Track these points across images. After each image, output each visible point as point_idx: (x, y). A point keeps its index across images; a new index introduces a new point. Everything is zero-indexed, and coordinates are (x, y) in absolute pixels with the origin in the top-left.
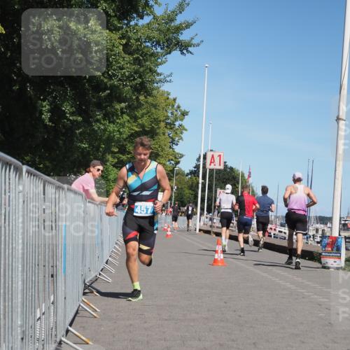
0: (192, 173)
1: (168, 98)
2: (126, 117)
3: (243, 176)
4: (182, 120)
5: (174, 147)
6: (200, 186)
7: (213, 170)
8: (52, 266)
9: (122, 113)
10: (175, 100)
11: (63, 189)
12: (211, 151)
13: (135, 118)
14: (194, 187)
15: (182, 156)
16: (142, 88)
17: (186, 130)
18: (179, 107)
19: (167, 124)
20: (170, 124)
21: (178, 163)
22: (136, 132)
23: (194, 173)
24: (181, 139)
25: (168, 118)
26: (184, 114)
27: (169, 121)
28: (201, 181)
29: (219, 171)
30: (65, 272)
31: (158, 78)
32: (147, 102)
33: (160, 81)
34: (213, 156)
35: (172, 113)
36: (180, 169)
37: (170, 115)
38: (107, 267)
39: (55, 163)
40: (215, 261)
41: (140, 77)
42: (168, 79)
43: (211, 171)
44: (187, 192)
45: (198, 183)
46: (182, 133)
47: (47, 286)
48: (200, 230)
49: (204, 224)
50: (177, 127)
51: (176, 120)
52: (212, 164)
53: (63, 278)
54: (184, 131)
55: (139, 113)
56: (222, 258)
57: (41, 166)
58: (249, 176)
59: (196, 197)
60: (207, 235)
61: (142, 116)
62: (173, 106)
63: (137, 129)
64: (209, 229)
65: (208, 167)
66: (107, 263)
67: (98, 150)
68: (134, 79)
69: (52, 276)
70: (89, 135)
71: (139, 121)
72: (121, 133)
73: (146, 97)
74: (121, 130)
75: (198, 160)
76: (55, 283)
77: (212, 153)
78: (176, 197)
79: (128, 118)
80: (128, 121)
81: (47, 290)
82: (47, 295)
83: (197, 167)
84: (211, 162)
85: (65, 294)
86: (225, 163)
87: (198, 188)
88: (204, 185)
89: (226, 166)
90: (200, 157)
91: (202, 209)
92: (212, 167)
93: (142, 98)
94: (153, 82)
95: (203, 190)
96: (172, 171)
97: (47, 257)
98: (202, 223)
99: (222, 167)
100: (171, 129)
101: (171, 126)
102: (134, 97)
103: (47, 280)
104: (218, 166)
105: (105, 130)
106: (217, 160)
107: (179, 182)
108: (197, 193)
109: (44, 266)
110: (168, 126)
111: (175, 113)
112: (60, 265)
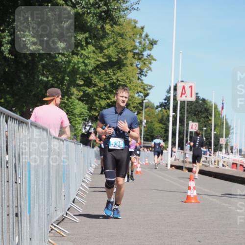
0: (162, 105)
1: (135, 27)
2: (91, 48)
3: (216, 108)
4: (150, 49)
5: (143, 78)
6: (171, 119)
7: (184, 102)
8: (17, 207)
9: (87, 43)
10: (142, 28)
11: (26, 124)
12: (182, 81)
13: (101, 49)
14: (164, 121)
15: (151, 87)
16: (108, 16)
17: (155, 60)
18: (147, 36)
19: (135, 54)
20: (138, 54)
21: (146, 95)
22: (102, 63)
23: (165, 106)
24: (150, 69)
25: (135, 48)
26: (153, 43)
27: (136, 51)
28: (171, 113)
29: (190, 103)
30: (30, 212)
31: (124, 6)
32: (113, 31)
33: (127, 9)
34: (184, 88)
35: (140, 43)
36: (149, 102)
37: (137, 44)
38: (75, 206)
39: (17, 97)
40: (188, 198)
41: (106, 4)
42: (135, 7)
43: (183, 103)
44: (158, 126)
45: (168, 116)
46: (150, 63)
47: (11, 227)
48: (172, 166)
49: (175, 160)
50: (145, 57)
51: (144, 49)
52: (183, 96)
53: (28, 217)
54: (153, 61)
55: (105, 43)
56: (195, 194)
57: (2, 101)
58: (223, 108)
59: (167, 131)
60: (179, 171)
61: (109, 47)
62: (141, 35)
63: (103, 60)
64: (181, 164)
65: (179, 99)
66: (74, 202)
67: (62, 83)
68: (99, 7)
69: (17, 215)
70: (52, 67)
71: (105, 51)
72: (86, 65)
73: (112, 26)
74: (86, 62)
75: (169, 91)
76: (19, 223)
77: (183, 84)
78: (145, 131)
79: (94, 48)
80: (94, 52)
81: (11, 230)
82: (11, 236)
83: (168, 99)
84: (182, 94)
85: (31, 234)
86: (197, 94)
87: (168, 121)
88: (175, 118)
89: (197, 98)
90: (170, 88)
91: (174, 144)
92: (183, 98)
93: (107, 27)
94: (119, 9)
95: (174, 124)
96: (141, 104)
97: (11, 196)
98: (173, 158)
99: (193, 99)
100: (140, 59)
101: (138, 56)
102: (99, 27)
103: (11, 221)
104: (189, 98)
105: (69, 62)
106: (188, 90)
107: (148, 115)
108: (168, 127)
109: (8, 206)
110: (136, 57)
111: (143, 42)
112: (24, 204)
